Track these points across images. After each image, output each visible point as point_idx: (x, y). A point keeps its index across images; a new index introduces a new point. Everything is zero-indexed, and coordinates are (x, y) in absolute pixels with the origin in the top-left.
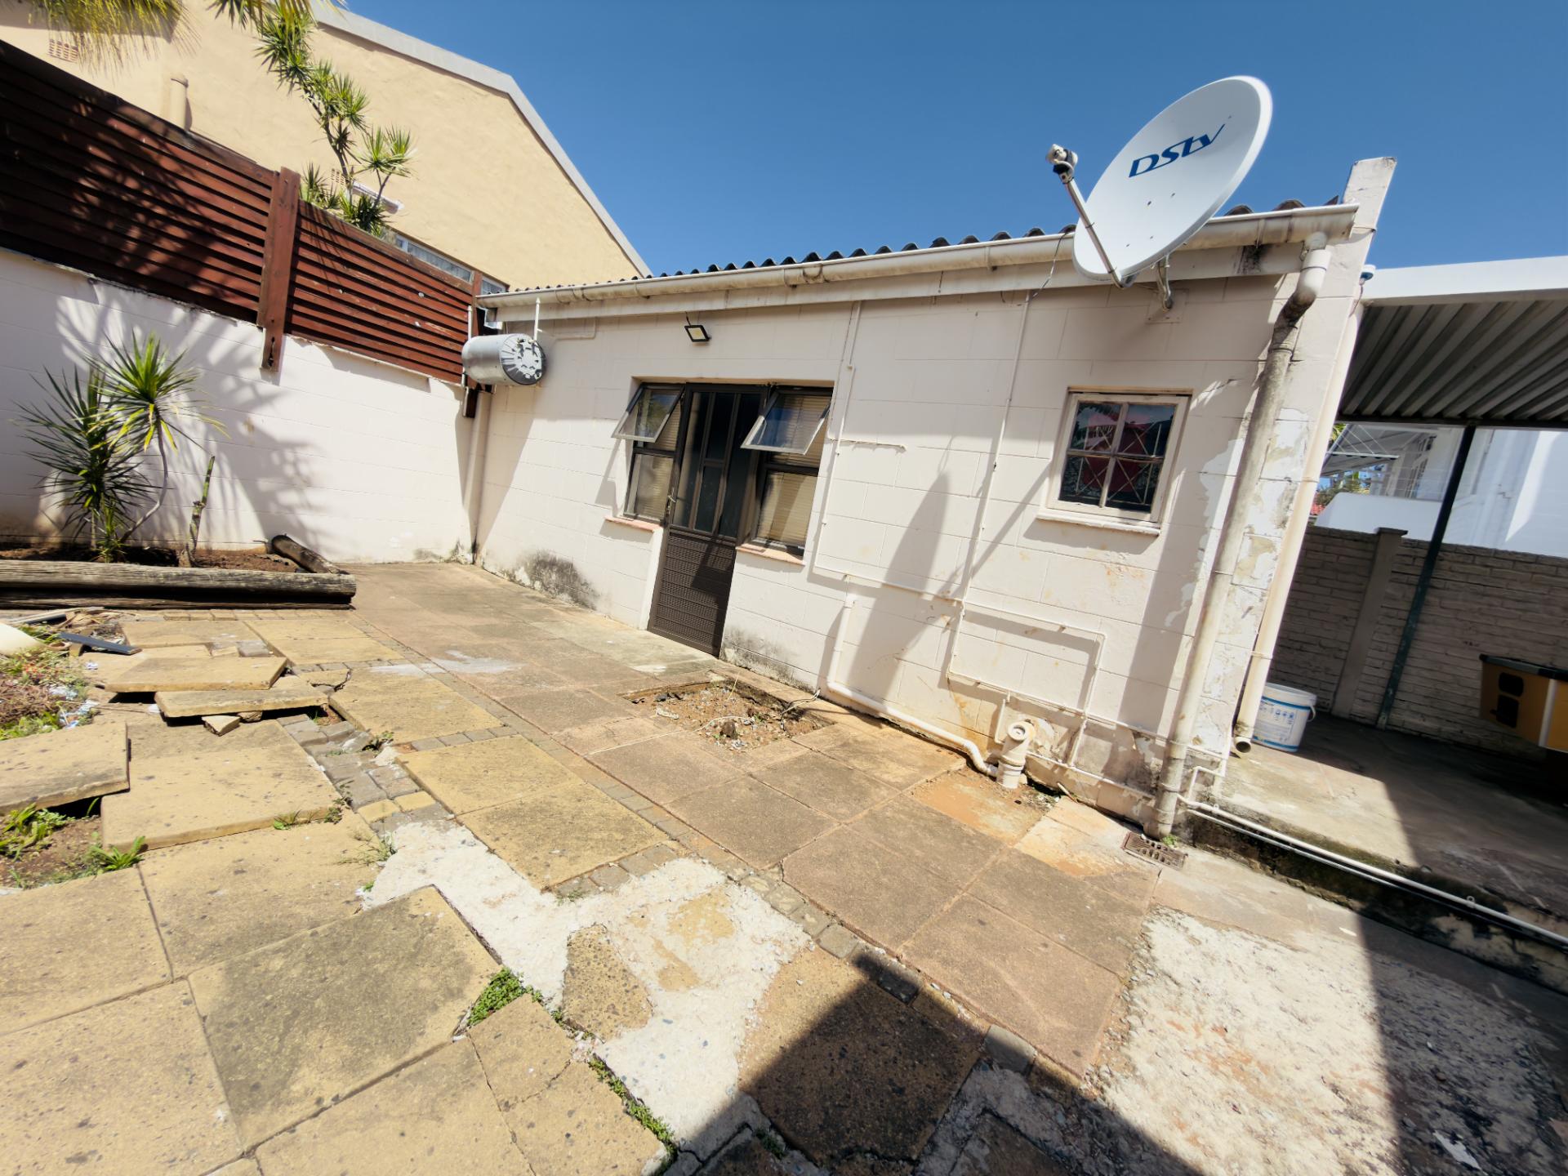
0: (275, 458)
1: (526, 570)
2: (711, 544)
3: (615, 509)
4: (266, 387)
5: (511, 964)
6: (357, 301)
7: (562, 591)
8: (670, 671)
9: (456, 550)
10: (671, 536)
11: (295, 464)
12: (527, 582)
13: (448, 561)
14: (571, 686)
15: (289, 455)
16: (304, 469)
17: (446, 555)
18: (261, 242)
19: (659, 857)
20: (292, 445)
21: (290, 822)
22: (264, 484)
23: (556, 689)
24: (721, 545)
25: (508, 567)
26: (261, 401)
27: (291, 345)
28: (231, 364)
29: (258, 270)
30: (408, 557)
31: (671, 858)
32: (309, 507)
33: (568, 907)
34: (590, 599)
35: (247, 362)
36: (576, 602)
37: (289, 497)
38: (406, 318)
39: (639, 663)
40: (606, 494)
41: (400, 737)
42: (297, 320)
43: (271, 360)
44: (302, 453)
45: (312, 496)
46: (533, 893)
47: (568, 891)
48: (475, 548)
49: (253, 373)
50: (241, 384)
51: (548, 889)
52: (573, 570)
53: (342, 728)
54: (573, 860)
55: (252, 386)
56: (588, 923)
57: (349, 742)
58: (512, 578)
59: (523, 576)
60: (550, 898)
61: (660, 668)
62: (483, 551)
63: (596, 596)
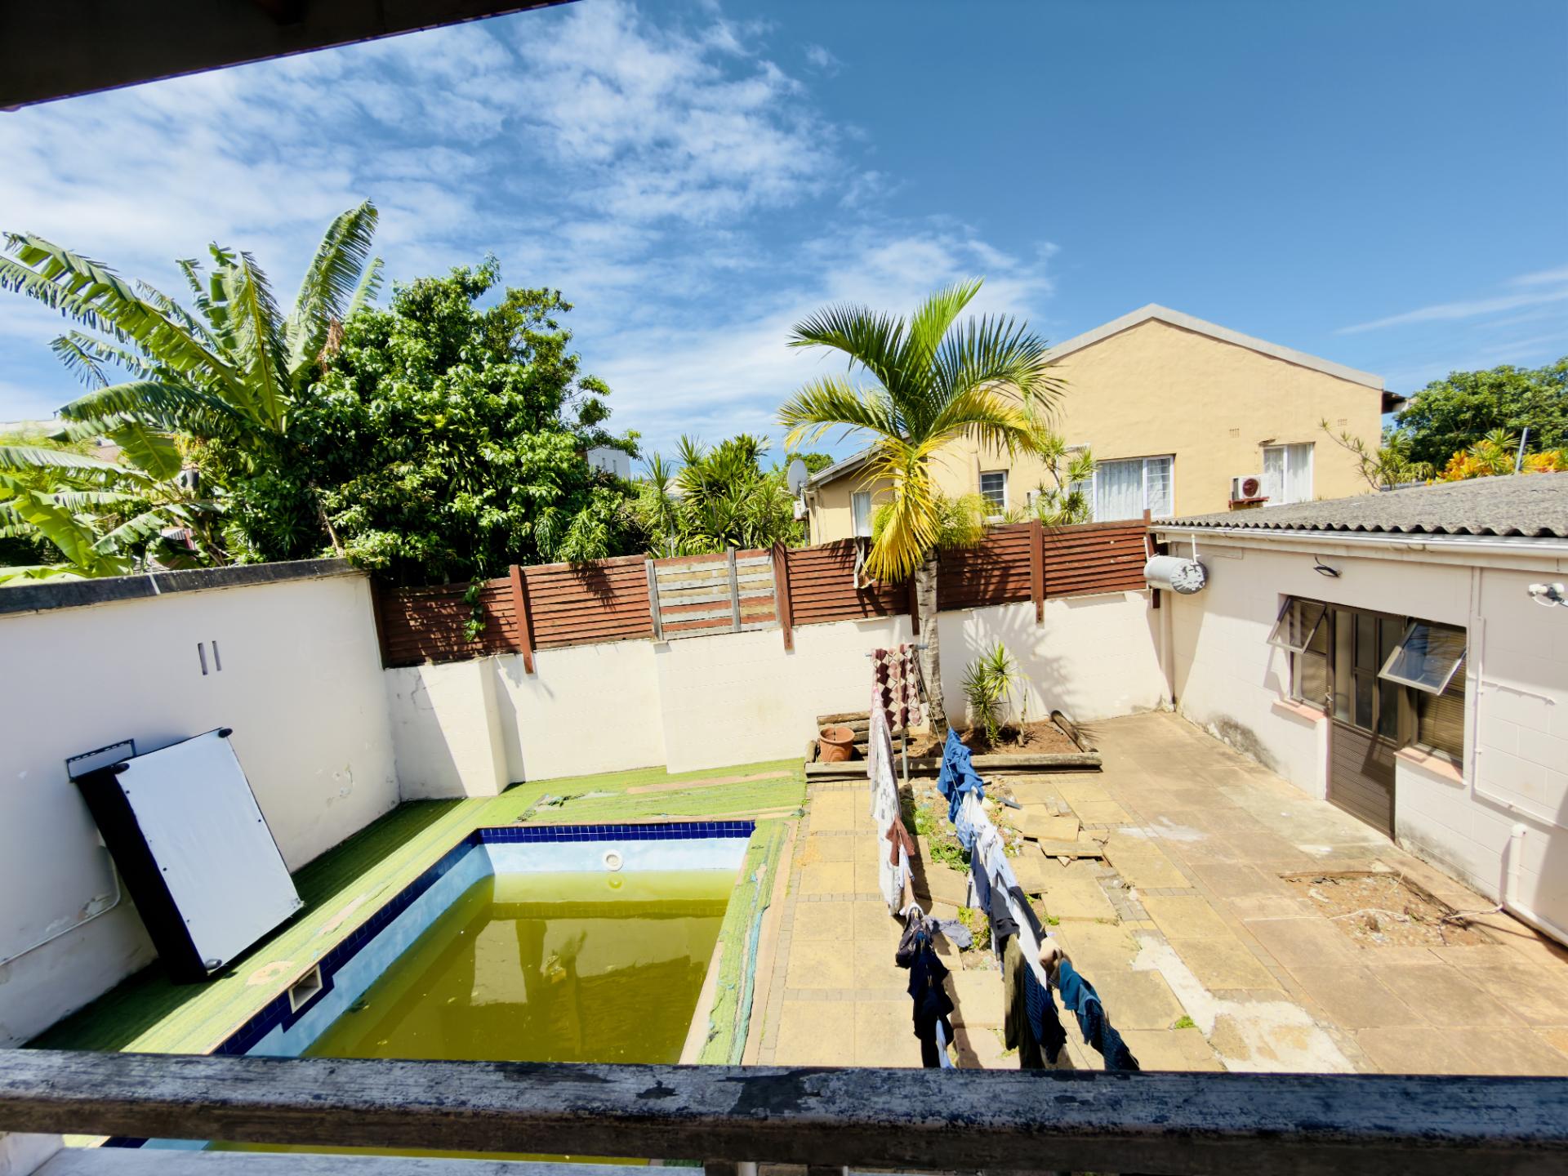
0: (1048, 669)
1: (1216, 726)
2: (1374, 741)
3: (1281, 694)
4: (1040, 632)
5: (1190, 1014)
6: (1076, 565)
7: (1247, 750)
8: (1333, 855)
9: (1160, 703)
10: (1335, 726)
11: (1058, 670)
12: (1219, 736)
13: (1155, 711)
14: (1240, 861)
15: (1055, 666)
16: (1063, 672)
17: (1153, 706)
18: (1028, 560)
19: (1273, 997)
20: (1057, 660)
21: (1101, 921)
22: (1045, 685)
23: (1229, 862)
24: (1383, 744)
25: (1202, 720)
26: (1039, 640)
27: (1048, 604)
28: (1024, 627)
29: (1028, 574)
30: (1128, 712)
31: (1281, 1000)
32: (1069, 692)
33: (1216, 1002)
34: (1272, 764)
35: (1030, 623)
36: (1260, 762)
37: (1058, 690)
38: (1105, 561)
39: (1306, 842)
40: (1271, 682)
41: (1139, 885)
42: (1049, 590)
43: (1040, 617)
44: (1062, 663)
45: (1070, 686)
46: (1202, 990)
47: (1220, 995)
48: (1174, 700)
49: (1033, 628)
50: (1029, 635)
51: (1208, 990)
52: (1253, 735)
53: (1110, 872)
54: (1223, 981)
55: (1034, 634)
56: (1226, 1012)
57: (1116, 882)
58: (1207, 731)
59: (1213, 729)
60: (1208, 995)
61: (1324, 849)
62: (1181, 703)
63: (1276, 762)
